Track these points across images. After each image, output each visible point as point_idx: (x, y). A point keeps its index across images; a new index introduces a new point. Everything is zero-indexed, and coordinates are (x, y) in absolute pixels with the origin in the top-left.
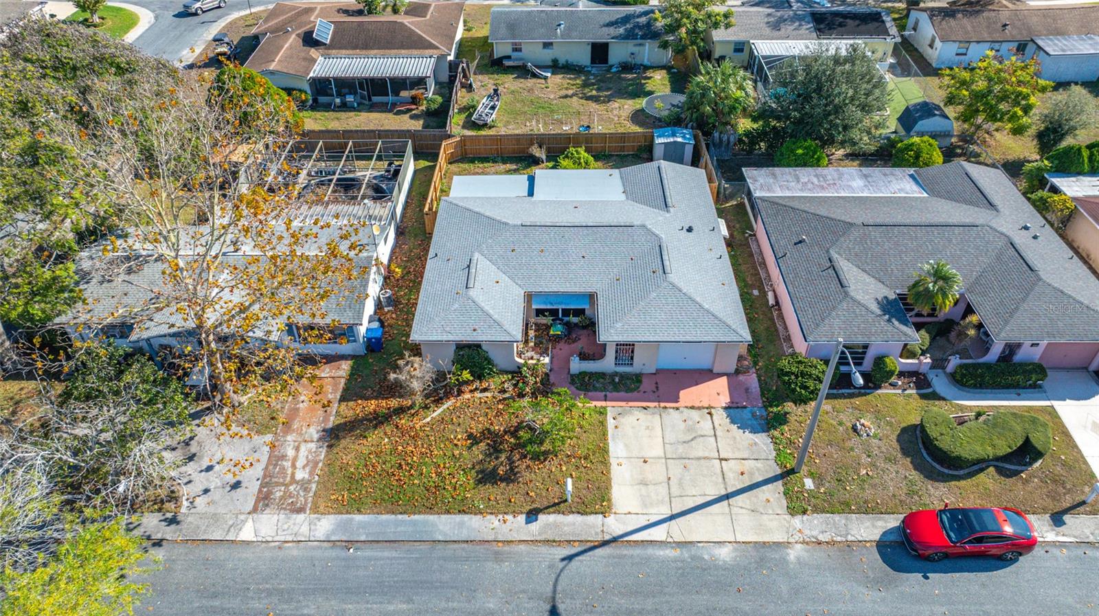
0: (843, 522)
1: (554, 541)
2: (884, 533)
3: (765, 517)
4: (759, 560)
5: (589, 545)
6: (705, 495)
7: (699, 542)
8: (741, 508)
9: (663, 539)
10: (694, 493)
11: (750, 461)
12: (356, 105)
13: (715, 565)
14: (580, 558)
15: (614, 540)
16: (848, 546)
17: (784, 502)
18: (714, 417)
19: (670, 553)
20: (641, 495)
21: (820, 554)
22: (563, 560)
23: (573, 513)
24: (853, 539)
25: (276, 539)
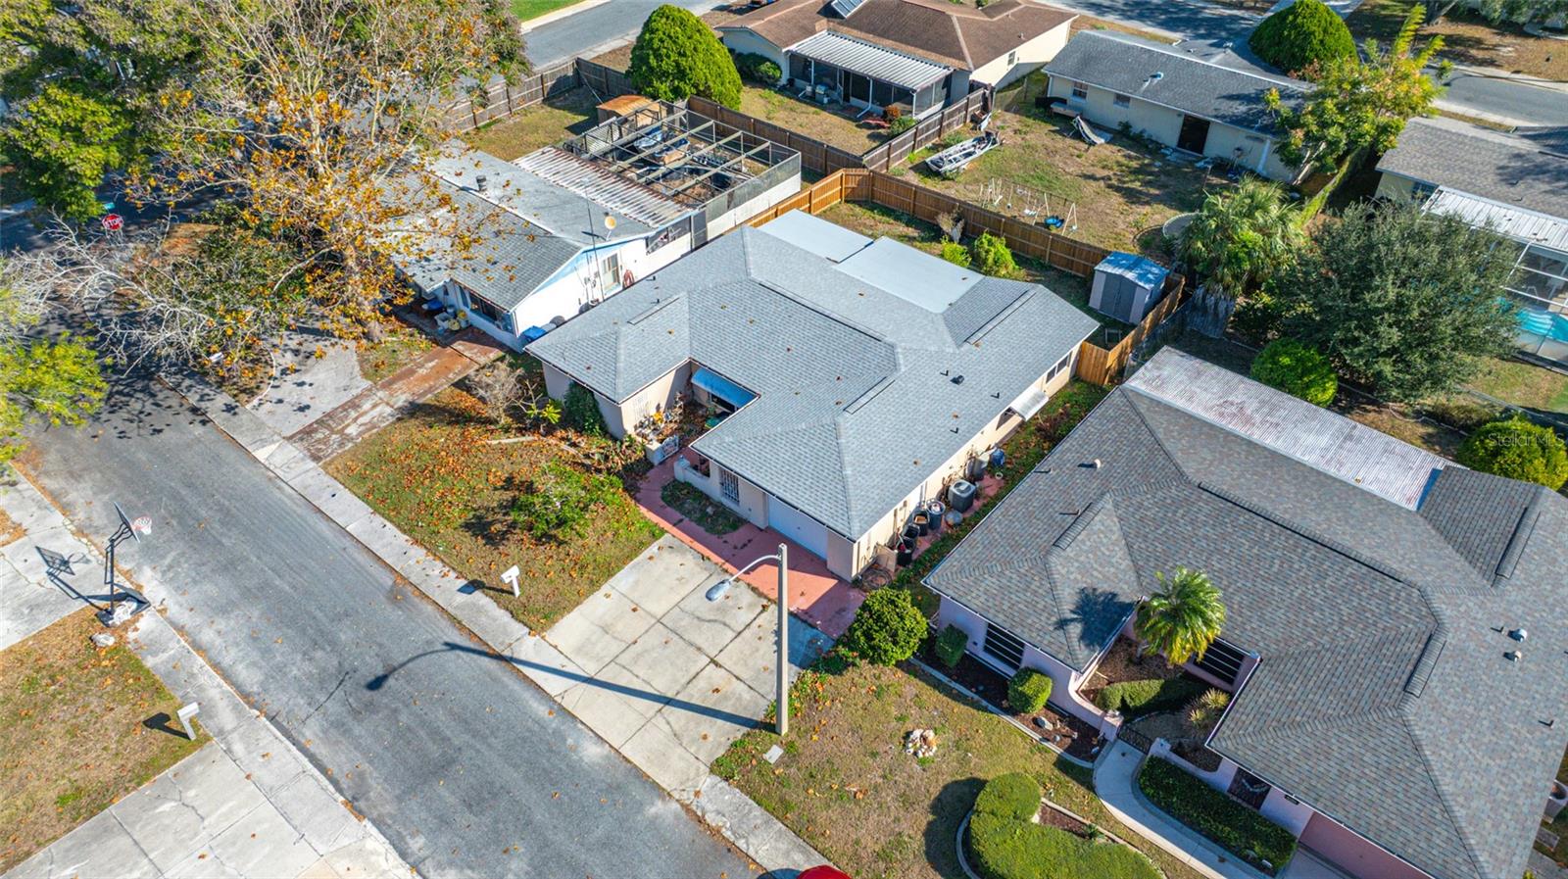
0: (759, 822)
1: (459, 622)
2: (787, 870)
3: (680, 750)
4: (615, 785)
5: (484, 649)
6: (649, 683)
7: (582, 723)
8: (668, 723)
9: (553, 694)
10: (640, 674)
11: (742, 684)
12: (826, 100)
13: (565, 756)
14: (461, 653)
15: (508, 660)
16: (729, 850)
17: (722, 752)
18: (763, 615)
19: (541, 710)
20: (588, 639)
21: (687, 830)
22: (447, 644)
23: (507, 609)
24: (743, 847)
25: (276, 471)
